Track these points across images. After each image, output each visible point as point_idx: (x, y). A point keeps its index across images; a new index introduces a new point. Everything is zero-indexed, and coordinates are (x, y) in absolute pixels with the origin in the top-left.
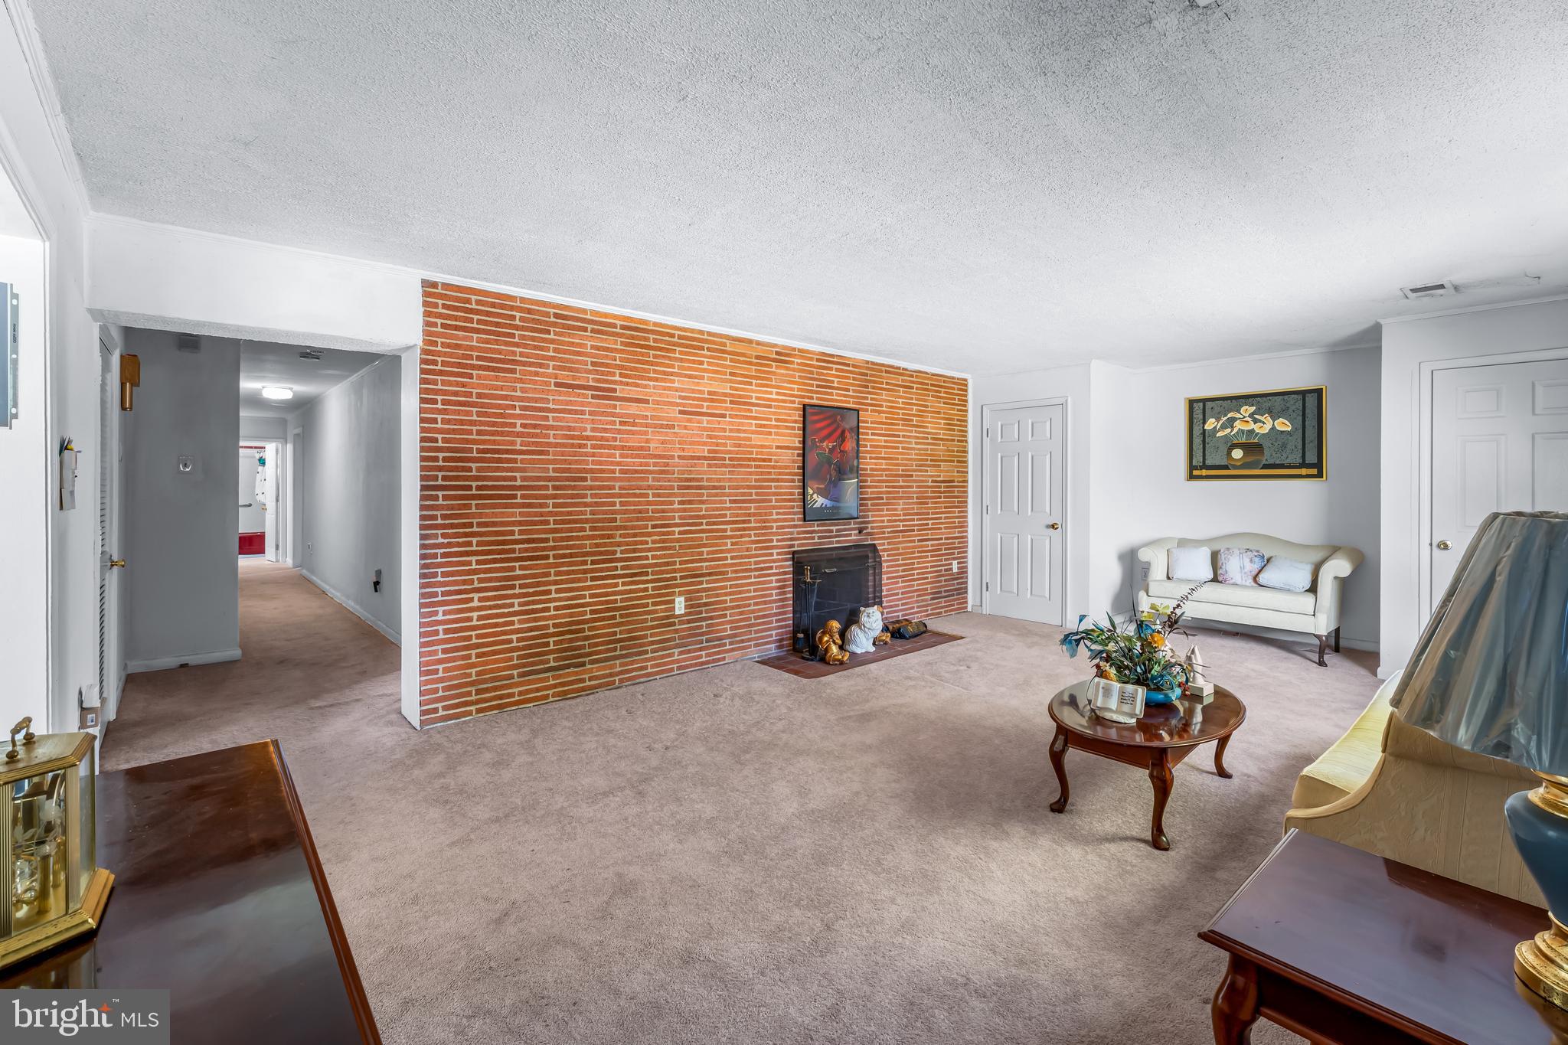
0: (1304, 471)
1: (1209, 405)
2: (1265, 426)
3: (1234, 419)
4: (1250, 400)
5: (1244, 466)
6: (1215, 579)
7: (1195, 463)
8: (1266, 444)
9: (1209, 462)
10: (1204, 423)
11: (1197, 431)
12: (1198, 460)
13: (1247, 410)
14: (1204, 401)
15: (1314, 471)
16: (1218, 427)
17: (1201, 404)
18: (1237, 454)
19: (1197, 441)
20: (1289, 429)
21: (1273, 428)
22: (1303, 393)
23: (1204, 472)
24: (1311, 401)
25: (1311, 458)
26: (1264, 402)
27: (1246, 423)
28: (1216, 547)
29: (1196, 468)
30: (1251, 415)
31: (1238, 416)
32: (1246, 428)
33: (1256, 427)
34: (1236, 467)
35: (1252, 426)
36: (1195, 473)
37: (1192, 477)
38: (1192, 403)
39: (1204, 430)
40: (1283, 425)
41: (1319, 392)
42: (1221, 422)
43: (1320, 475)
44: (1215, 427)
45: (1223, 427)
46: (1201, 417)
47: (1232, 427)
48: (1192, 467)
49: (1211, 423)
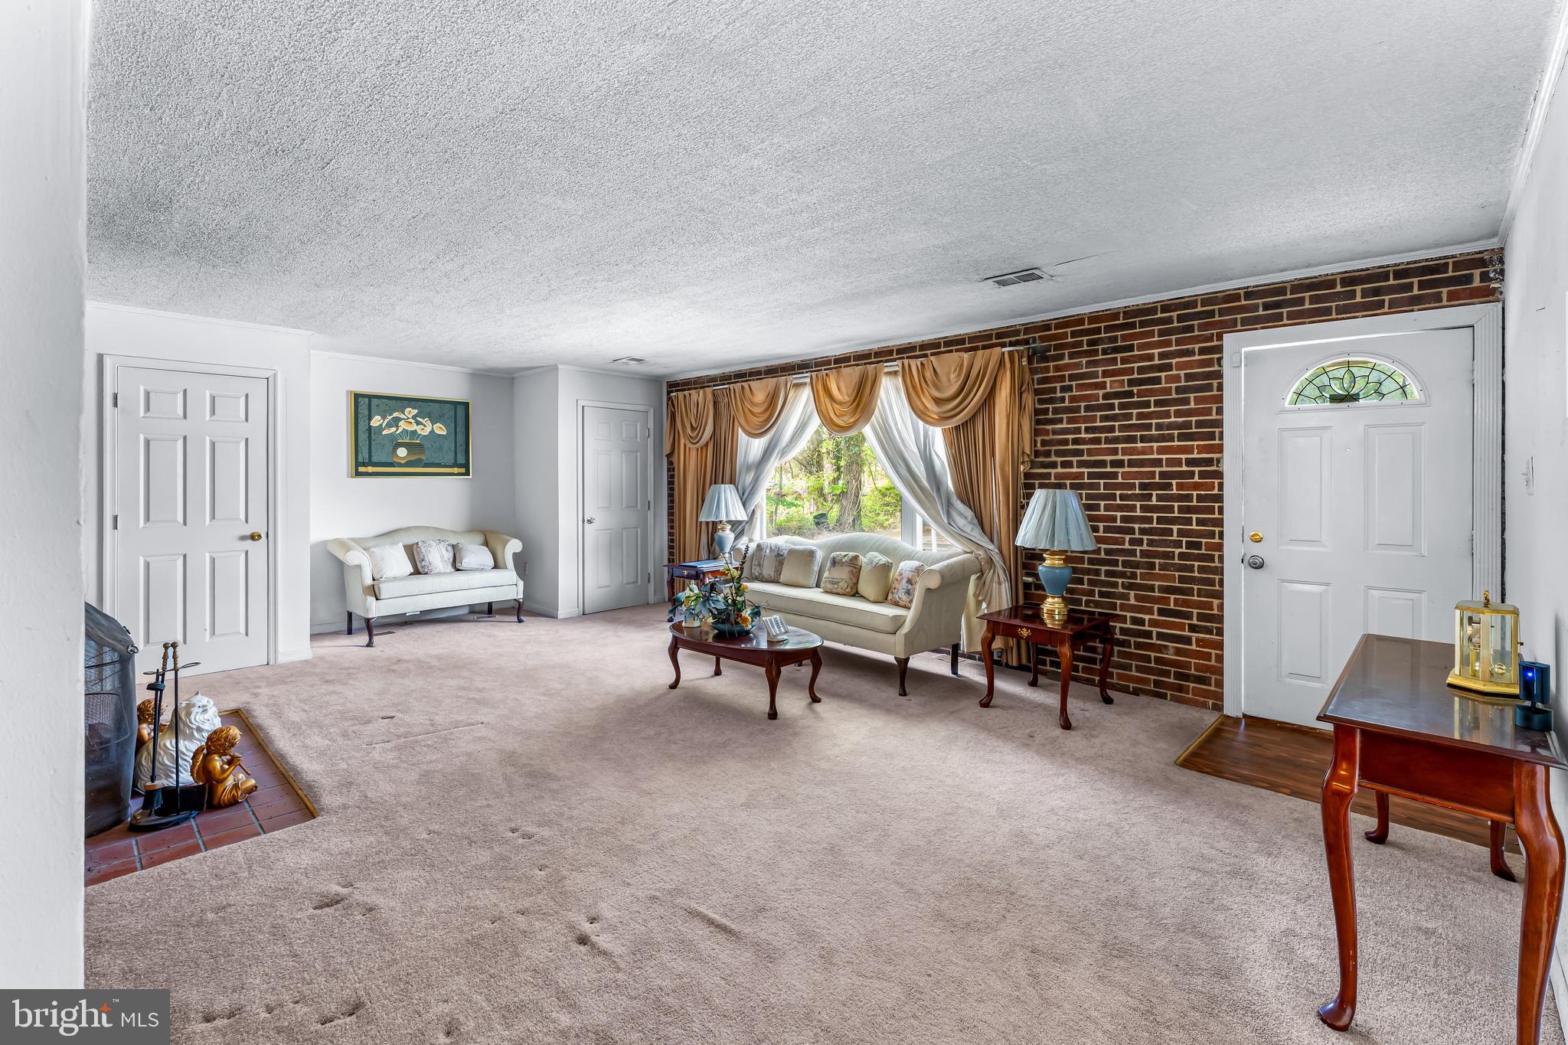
0: (456, 470)
1: (375, 402)
2: (426, 428)
3: (398, 420)
4: (414, 403)
5: (409, 464)
6: (417, 572)
7: (360, 460)
8: (427, 444)
9: (375, 459)
10: (370, 419)
11: (362, 427)
12: (364, 455)
13: (410, 412)
14: (370, 397)
15: (463, 470)
16: (384, 425)
17: (367, 400)
18: (402, 452)
19: (363, 437)
20: (445, 433)
21: (432, 431)
22: (455, 404)
23: (370, 469)
24: (461, 411)
25: (461, 460)
26: (426, 407)
27: (408, 422)
29: (364, 464)
30: (414, 417)
31: (402, 416)
32: (410, 428)
33: (418, 428)
34: (400, 465)
35: (414, 427)
36: (361, 469)
37: (358, 474)
38: (357, 397)
39: (370, 427)
40: (440, 429)
41: (467, 404)
42: (387, 421)
43: (467, 473)
44: (381, 425)
45: (389, 426)
46: (367, 413)
47: (397, 427)
48: (358, 464)
49: (376, 421)
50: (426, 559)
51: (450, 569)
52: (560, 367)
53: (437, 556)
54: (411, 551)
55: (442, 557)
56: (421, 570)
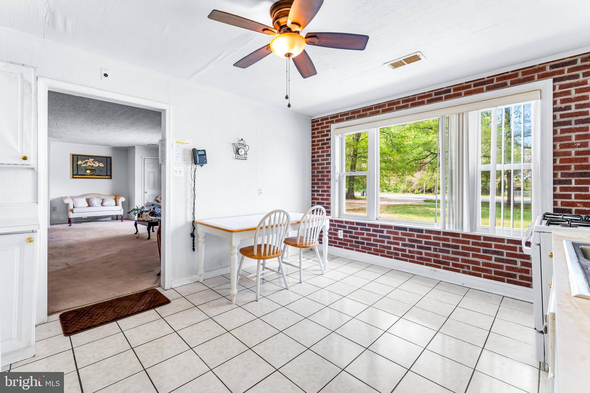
0: (107, 177)
1: (79, 157)
2: (96, 165)
3: (87, 162)
4: (92, 157)
5: (90, 175)
6: (89, 206)
7: (74, 174)
8: (97, 170)
9: (79, 173)
10: (77, 162)
11: (75, 164)
12: (75, 172)
13: (91, 160)
14: (77, 155)
15: (109, 177)
16: (82, 164)
17: (76, 156)
18: (88, 172)
19: (75, 167)
20: (103, 166)
21: (99, 165)
22: (107, 157)
23: (77, 176)
24: (109, 160)
25: (109, 174)
26: (96, 158)
27: (90, 163)
28: (88, 197)
29: (75, 175)
30: (92, 161)
31: (89, 161)
32: (91, 165)
33: (94, 165)
34: (88, 175)
35: (93, 164)
36: (74, 176)
37: (73, 178)
38: (73, 156)
39: (77, 164)
40: (101, 165)
41: (111, 158)
42: (83, 162)
43: (111, 178)
44: (81, 164)
45: (84, 164)
46: (76, 160)
47: (87, 164)
48: (73, 175)
49: (80, 162)
50: (92, 202)
51: (100, 205)
52: (135, 146)
53: (96, 202)
54: (88, 201)
55: (98, 202)
56: (91, 205)
